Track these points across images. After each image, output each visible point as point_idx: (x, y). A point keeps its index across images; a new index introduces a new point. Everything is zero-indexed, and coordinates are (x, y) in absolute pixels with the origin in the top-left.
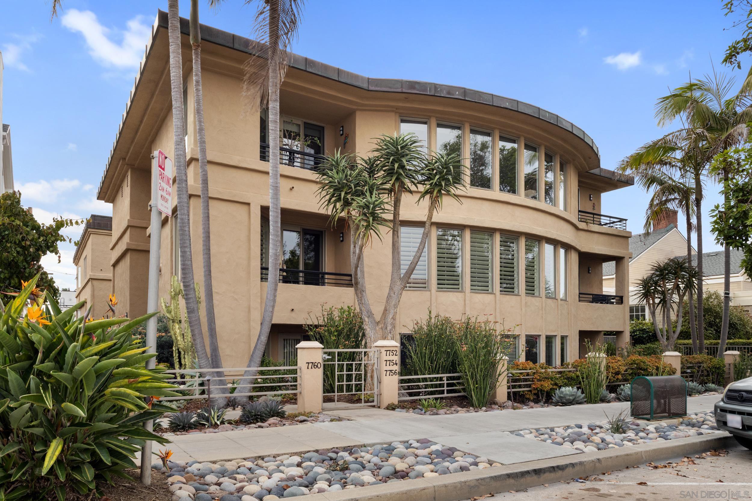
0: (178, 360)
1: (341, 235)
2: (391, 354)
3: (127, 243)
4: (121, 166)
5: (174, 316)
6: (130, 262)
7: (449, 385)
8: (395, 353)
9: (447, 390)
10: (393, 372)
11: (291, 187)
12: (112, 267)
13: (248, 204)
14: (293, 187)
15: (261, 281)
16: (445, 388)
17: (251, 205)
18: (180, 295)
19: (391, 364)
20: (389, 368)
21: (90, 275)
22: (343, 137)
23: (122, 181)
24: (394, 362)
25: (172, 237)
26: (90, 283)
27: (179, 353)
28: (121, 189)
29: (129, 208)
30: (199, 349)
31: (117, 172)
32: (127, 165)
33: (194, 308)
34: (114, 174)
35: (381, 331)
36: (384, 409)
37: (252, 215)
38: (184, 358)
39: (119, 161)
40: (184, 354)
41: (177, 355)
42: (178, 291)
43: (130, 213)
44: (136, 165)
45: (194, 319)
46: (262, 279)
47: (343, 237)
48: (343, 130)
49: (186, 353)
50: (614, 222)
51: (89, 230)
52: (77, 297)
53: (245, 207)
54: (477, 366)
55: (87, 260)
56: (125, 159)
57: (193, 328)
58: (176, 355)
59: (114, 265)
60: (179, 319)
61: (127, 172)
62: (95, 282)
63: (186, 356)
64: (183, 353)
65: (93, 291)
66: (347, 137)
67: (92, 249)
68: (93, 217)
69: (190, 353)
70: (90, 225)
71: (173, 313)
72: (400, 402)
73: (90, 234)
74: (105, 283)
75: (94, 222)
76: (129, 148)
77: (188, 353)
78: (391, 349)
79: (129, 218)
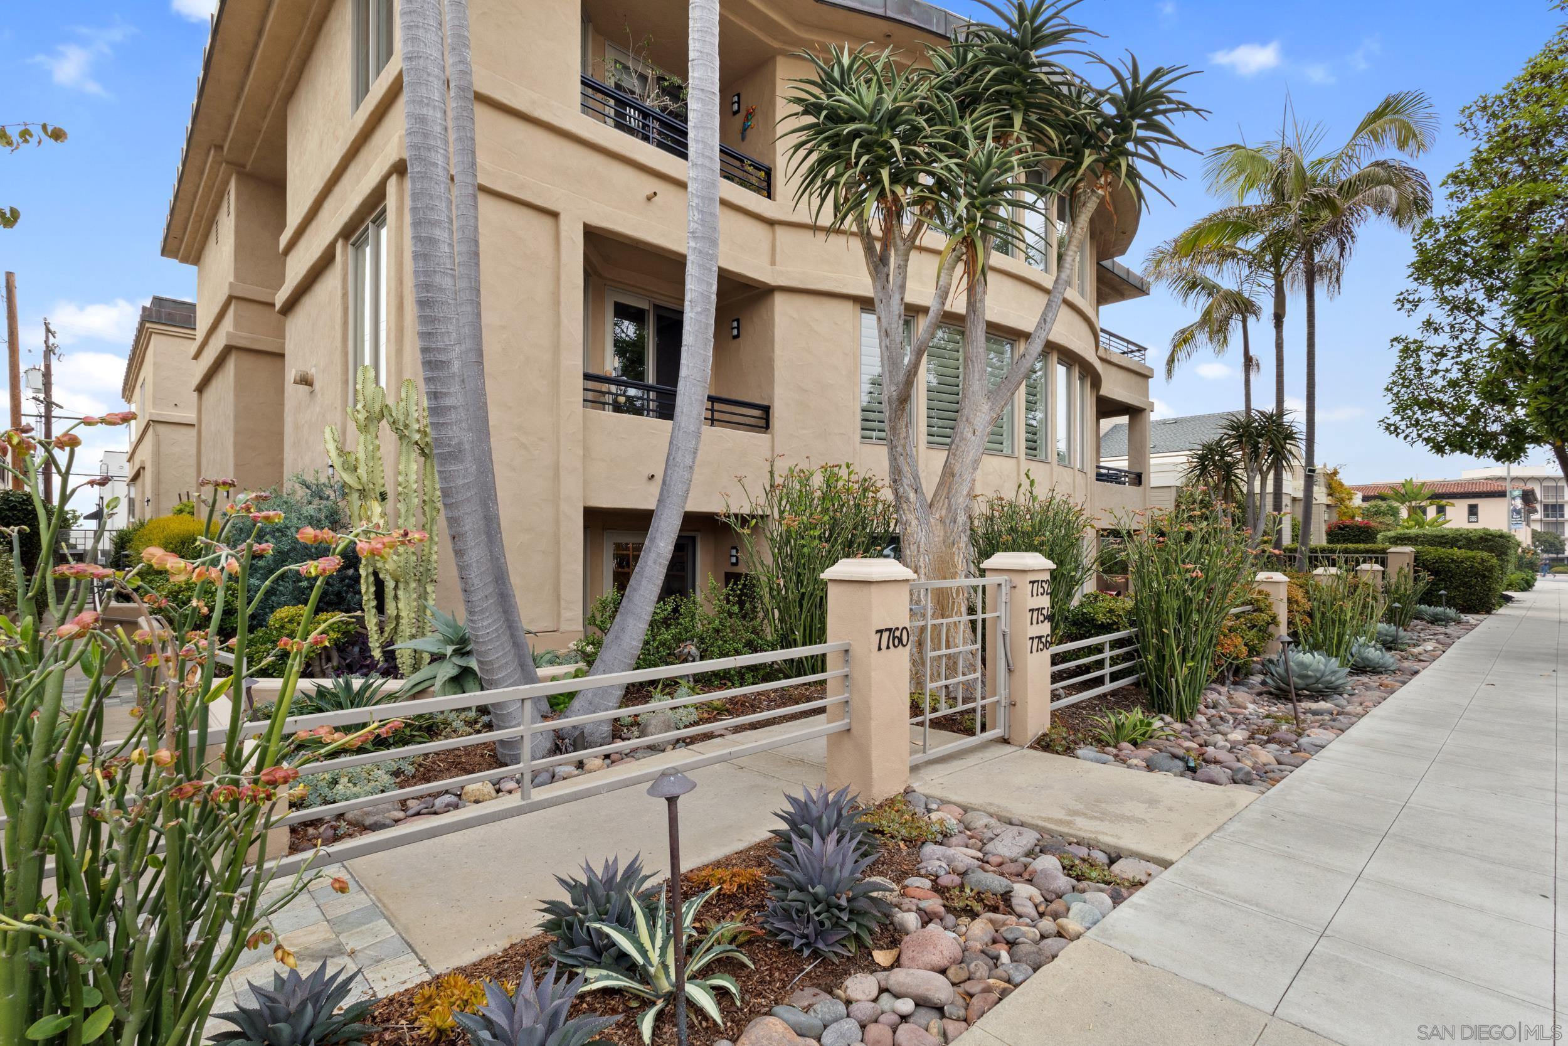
0: (374, 603)
1: (735, 324)
2: (1040, 590)
3: (228, 333)
4: (211, 167)
5: (364, 478)
6: (236, 375)
8: (1046, 587)
10: (1044, 640)
11: (650, 192)
12: (196, 394)
13: (555, 215)
14: (655, 194)
16: (1108, 670)
17: (562, 217)
18: (384, 422)
19: (1040, 618)
20: (1036, 630)
21: (151, 414)
22: (740, 117)
23: (217, 208)
24: (1045, 612)
25: (345, 295)
26: (150, 431)
27: (379, 584)
28: (214, 227)
29: (232, 258)
30: (476, 581)
31: (203, 184)
32: (228, 163)
33: (460, 443)
34: (197, 192)
35: (940, 527)
36: (1031, 747)
37: (563, 243)
38: (396, 597)
39: (209, 150)
40: (396, 588)
41: (372, 589)
42: (377, 408)
43: (236, 269)
44: (248, 167)
45: (460, 482)
47: (738, 328)
48: (739, 102)
49: (401, 585)
50: (1132, 352)
51: (148, 325)
52: (129, 461)
53: (547, 221)
55: (146, 385)
56: (221, 148)
57: (456, 514)
58: (367, 589)
59: (201, 389)
60: (378, 490)
61: (226, 183)
62: (161, 429)
63: (400, 593)
64: (390, 584)
65: (158, 444)
66: (749, 115)
67: (155, 364)
68: (157, 301)
69: (413, 585)
70: (150, 316)
71: (362, 471)
73: (151, 333)
74: (184, 430)
75: (158, 312)
76: (230, 117)
77: (407, 583)
78: (1041, 577)
79: (232, 279)
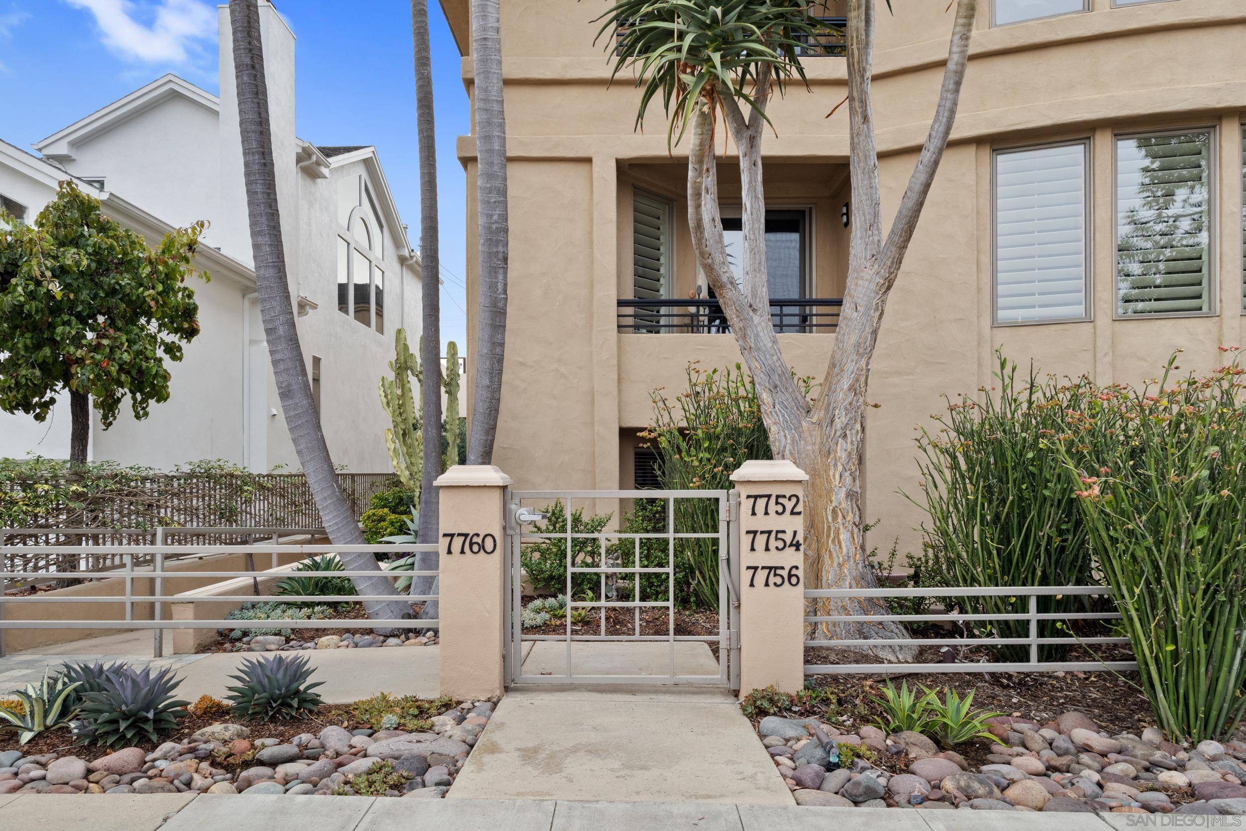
2: (773, 507)
7: (1044, 628)
8: (789, 505)
9: (1041, 647)
10: (785, 573)
13: (588, 160)
15: (619, 332)
16: (1033, 640)
17: (594, 160)
19: (773, 544)
20: (761, 558)
24: (788, 538)
35: (817, 433)
36: (741, 704)
37: (595, 184)
46: (619, 326)
53: (583, 168)
54: (1169, 563)
72: (810, 682)
78: (775, 491)
